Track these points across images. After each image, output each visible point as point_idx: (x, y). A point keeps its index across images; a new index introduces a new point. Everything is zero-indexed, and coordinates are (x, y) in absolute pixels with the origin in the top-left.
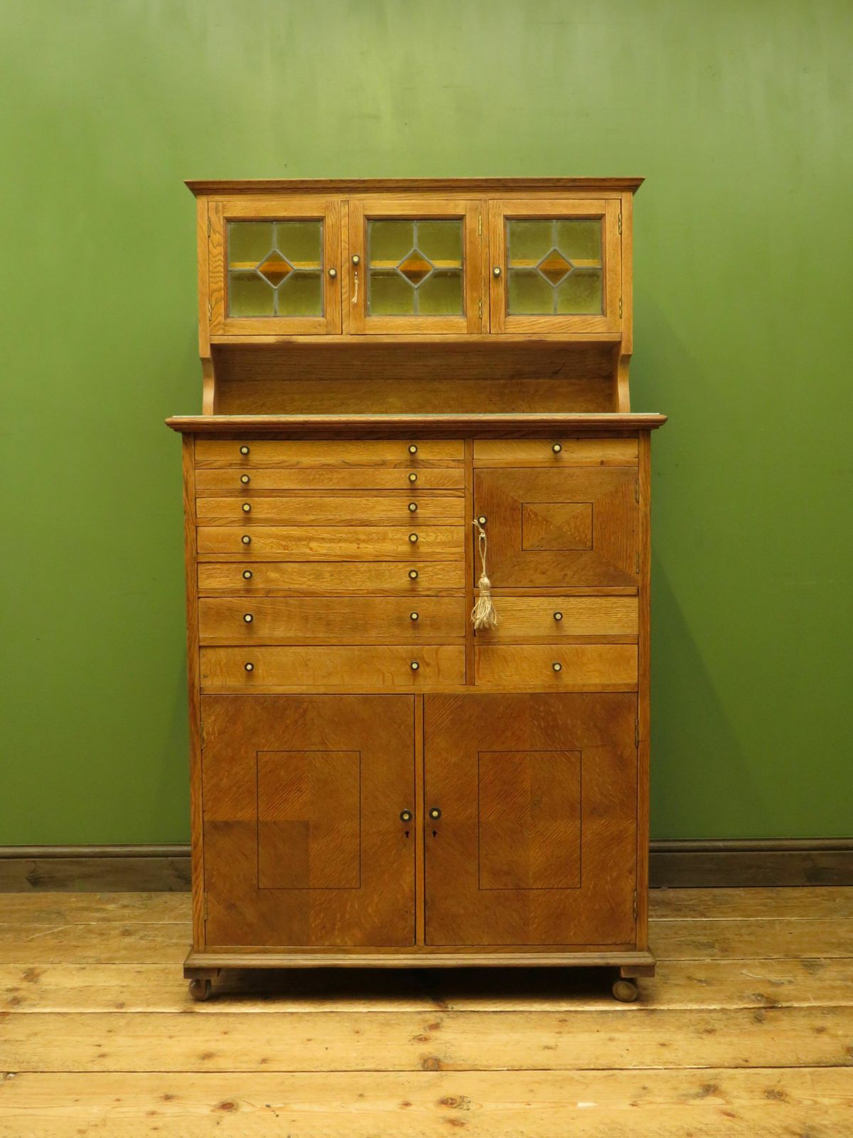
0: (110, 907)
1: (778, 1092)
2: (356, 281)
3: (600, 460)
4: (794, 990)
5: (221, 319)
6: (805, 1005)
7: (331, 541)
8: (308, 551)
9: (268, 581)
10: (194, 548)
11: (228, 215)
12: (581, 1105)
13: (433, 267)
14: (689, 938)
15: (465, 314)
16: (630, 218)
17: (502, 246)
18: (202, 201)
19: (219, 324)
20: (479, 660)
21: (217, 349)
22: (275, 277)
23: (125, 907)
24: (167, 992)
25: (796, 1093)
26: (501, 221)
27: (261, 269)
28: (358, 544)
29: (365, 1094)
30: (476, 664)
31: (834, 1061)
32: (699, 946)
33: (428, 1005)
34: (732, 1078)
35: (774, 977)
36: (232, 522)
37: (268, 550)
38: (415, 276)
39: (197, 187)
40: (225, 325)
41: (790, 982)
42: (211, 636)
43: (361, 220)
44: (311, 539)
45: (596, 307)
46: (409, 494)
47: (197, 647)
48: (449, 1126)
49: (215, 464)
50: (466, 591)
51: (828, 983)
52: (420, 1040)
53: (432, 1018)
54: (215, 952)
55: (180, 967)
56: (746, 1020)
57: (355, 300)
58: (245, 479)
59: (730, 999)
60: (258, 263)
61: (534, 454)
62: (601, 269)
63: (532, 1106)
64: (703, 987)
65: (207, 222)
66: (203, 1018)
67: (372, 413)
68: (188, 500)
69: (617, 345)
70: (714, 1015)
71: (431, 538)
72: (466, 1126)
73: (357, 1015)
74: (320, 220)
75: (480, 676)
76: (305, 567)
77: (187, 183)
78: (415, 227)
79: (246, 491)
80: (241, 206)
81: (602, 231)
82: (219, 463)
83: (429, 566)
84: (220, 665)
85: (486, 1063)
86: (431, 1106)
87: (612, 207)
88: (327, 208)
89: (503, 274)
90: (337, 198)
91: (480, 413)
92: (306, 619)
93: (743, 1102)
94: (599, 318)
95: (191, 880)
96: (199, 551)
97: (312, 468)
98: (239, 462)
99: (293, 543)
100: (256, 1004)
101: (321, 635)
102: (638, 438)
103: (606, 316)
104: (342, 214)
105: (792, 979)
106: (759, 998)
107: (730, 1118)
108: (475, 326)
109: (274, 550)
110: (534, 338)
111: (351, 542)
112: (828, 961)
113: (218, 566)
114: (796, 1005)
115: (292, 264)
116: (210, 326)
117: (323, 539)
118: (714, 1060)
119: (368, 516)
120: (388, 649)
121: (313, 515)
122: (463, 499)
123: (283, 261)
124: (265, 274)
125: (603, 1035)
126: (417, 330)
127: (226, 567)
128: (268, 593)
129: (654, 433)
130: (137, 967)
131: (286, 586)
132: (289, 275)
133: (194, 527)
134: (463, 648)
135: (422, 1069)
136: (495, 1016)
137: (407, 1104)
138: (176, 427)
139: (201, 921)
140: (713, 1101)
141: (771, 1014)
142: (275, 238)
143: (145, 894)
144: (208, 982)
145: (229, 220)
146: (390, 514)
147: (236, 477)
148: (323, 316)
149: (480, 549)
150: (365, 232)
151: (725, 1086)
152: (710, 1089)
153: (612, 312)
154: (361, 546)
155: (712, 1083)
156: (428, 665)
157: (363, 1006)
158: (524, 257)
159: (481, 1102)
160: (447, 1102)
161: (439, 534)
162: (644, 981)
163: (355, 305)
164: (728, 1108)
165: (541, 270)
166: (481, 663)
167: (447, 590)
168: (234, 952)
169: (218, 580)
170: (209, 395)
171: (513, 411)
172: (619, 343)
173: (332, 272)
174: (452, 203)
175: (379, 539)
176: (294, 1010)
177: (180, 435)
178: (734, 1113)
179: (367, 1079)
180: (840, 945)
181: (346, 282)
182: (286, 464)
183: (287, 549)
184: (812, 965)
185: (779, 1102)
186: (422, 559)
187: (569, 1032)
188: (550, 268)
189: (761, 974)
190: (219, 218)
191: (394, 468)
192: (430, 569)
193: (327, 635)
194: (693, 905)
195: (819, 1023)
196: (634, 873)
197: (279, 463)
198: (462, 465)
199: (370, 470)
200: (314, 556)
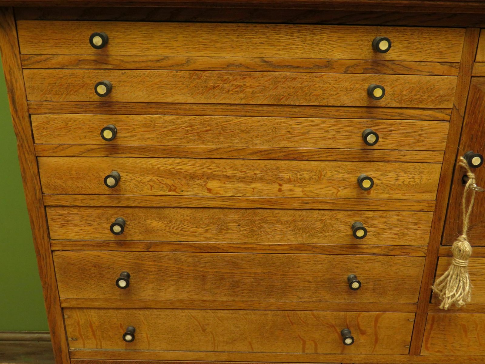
7: (240, 180)
8: (205, 193)
9: (148, 231)
10: (37, 187)
20: (431, 329)
28: (280, 185)
30: (426, 333)
36: (88, 151)
37: (146, 190)
42: (75, 297)
44: (209, 177)
46: (365, 115)
47: (59, 309)
49: (53, 61)
50: (428, 250)
68: (18, 117)
71: (390, 179)
75: (429, 345)
76: (200, 214)
79: (106, 107)
82: (60, 59)
83: (381, 217)
84: (91, 327)
92: (203, 278)
96: (45, 191)
97: (212, 69)
98: (93, 58)
99: (183, 182)
101: (224, 298)
109: (154, 192)
111: (270, 182)
113: (75, 211)
117: (228, 177)
119: (297, 145)
120: (313, 315)
121: (212, 142)
122: (447, 124)
127: (88, 212)
128: (149, 246)
131: (175, 239)
133: (32, 158)
134: (412, 315)
146: (332, 144)
147: (87, 84)
149: (464, 201)
154: (283, 188)
156: (363, 333)
161: (402, 174)
166: (432, 332)
167: (403, 248)
169: (77, 228)
175: (311, 178)
182: (170, 62)
183: (174, 191)
186: (371, 208)
191: (345, 72)
192: (381, 221)
193: (231, 299)
197: (158, 61)
198: (455, 71)
199: (306, 75)
200: (214, 200)
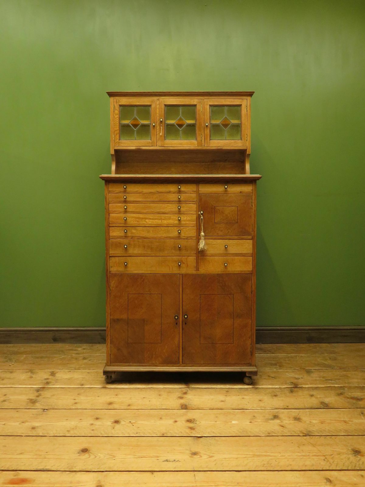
0: (79, 349)
1: (298, 418)
2: (161, 128)
3: (240, 191)
4: (303, 381)
5: (118, 140)
6: (307, 386)
7: (153, 219)
8: (145, 223)
9: (132, 233)
10: (108, 221)
11: (120, 104)
12: (233, 422)
13: (186, 122)
14: (269, 362)
15: (196, 139)
16: (250, 105)
17: (209, 115)
18: (112, 99)
19: (117, 142)
21: (116, 151)
22: (135, 126)
23: (84, 349)
24: (97, 380)
25: (304, 418)
26: (208, 107)
27: (131, 123)
28: (162, 220)
29: (162, 418)
30: (200, 263)
31: (316, 407)
32: (272, 364)
33: (183, 385)
34: (283, 413)
35: (297, 376)
36: (121, 212)
37: (132, 222)
38: (180, 126)
39: (110, 94)
40: (119, 143)
41: (302, 378)
42: (114, 253)
43: (163, 106)
44: (146, 219)
45: (239, 137)
46: (178, 203)
47: (109, 256)
48: (190, 430)
49: (115, 192)
50: (196, 237)
51: (314, 378)
52: (180, 398)
53: (184, 390)
54: (113, 366)
55: (102, 371)
56: (287, 392)
57: (161, 134)
58: (125, 197)
59: (282, 384)
60: (130, 121)
61: (218, 189)
62: (241, 124)
63: (217, 423)
64: (273, 379)
65: (113, 106)
66: (110, 389)
67: (167, 174)
68: (106, 204)
69: (245, 150)
70: (277, 390)
71: (185, 219)
72: (195, 429)
73: (160, 389)
74: (150, 106)
75: (201, 267)
76: (144, 228)
77: (107, 93)
78: (181, 108)
79: (125, 201)
80: (124, 101)
81: (241, 110)
82: (117, 191)
83: (185, 228)
84: (116, 263)
85: (202, 407)
86: (184, 422)
87: (245, 102)
88: (152, 102)
89: (209, 125)
90: (155, 98)
91: (201, 174)
92: (144, 247)
93: (287, 422)
94: (240, 141)
95: (106, 340)
96: (110, 223)
97: (147, 193)
98: (123, 191)
99: (140, 220)
100: (127, 385)
101: (149, 253)
102: (252, 183)
103: (242, 140)
104: (157, 104)
105: (303, 377)
106: (292, 384)
107: (282, 427)
108: (200, 144)
109: (134, 222)
110: (219, 148)
111: (159, 220)
112: (314, 370)
113: (116, 228)
114: (304, 386)
115: (141, 121)
116: (114, 143)
117: (150, 218)
118: (277, 406)
119: (165, 210)
120: (171, 258)
121: (147, 210)
122: (196, 205)
123: (138, 120)
124: (132, 125)
125: (240, 397)
126: (181, 145)
127: (118, 228)
128: (132, 237)
129: (257, 181)
130: (88, 371)
131: (138, 235)
132: (140, 125)
133: (108, 214)
134: (195, 257)
135: (181, 409)
136: (205, 390)
137: (176, 422)
138: (103, 178)
139: (109, 355)
140: (277, 421)
141: (296, 389)
142: (135, 112)
143: (91, 345)
144: (111, 376)
145: (120, 106)
146: (172, 210)
147: (122, 196)
148: (151, 140)
149: (201, 222)
150: (165, 110)
151: (281, 416)
152: (276, 417)
153: (244, 139)
155: (276, 414)
156: (184, 263)
157: (162, 385)
158: (216, 119)
159: (200, 421)
160: (189, 421)
161: (188, 217)
162: (254, 377)
163: (161, 136)
164: (282, 424)
165: (221, 124)
167: (190, 237)
168: (120, 366)
169: (116, 233)
170: (113, 167)
171: (212, 174)
172: (246, 150)
173: (154, 124)
174: (192, 100)
175: (168, 219)
176: (139, 387)
177: (104, 182)
178: (283, 425)
179: (163, 412)
180: (318, 365)
181: (158, 128)
182: (138, 192)
183: (138, 222)
184: (309, 372)
185: (298, 422)
186: (182, 226)
187: (229, 396)
188: (224, 123)
189: (292, 375)
190: (117, 105)
191: (173, 193)
192: (185, 229)
193: (151, 253)
194: (270, 350)
195: (312, 393)
196: (251, 338)
197: (136, 192)
198: (195, 193)
199: (166, 194)
200: (147, 224)
